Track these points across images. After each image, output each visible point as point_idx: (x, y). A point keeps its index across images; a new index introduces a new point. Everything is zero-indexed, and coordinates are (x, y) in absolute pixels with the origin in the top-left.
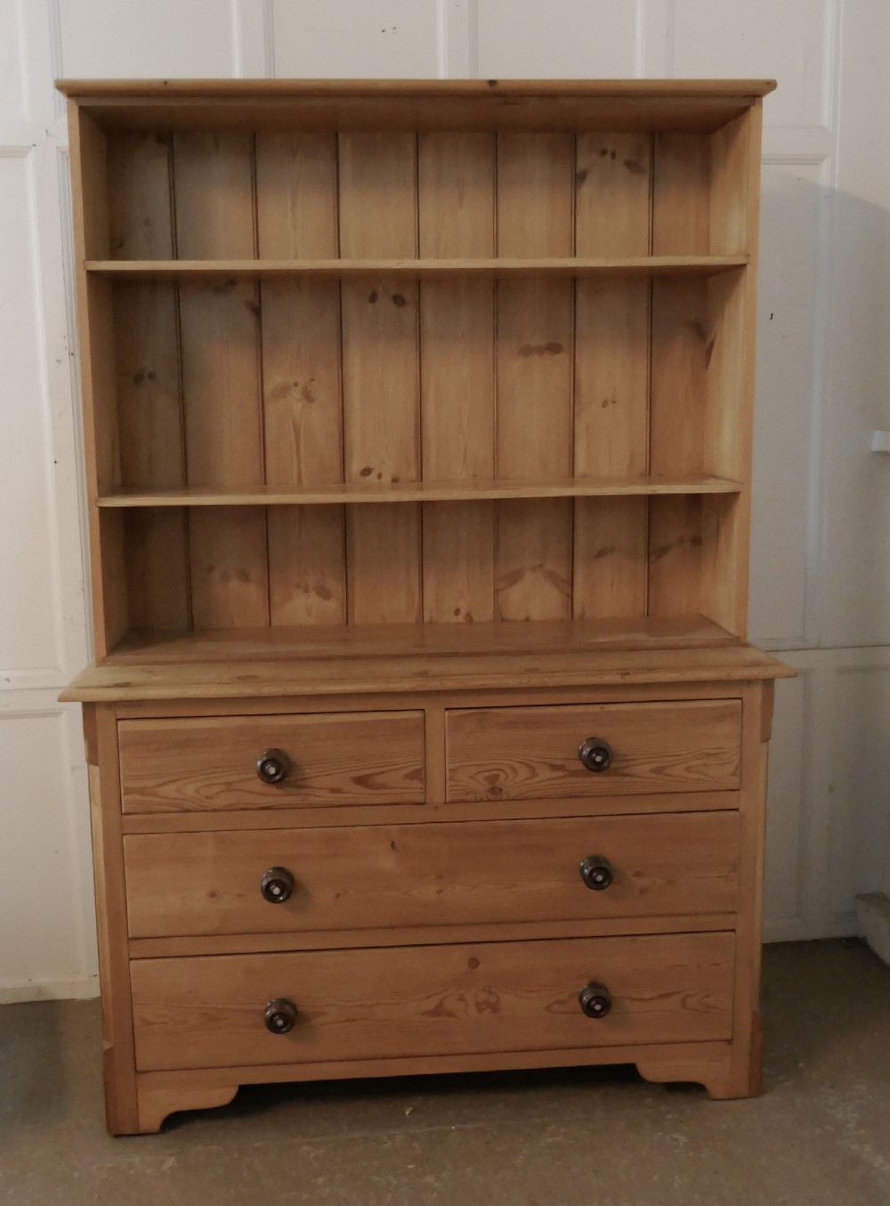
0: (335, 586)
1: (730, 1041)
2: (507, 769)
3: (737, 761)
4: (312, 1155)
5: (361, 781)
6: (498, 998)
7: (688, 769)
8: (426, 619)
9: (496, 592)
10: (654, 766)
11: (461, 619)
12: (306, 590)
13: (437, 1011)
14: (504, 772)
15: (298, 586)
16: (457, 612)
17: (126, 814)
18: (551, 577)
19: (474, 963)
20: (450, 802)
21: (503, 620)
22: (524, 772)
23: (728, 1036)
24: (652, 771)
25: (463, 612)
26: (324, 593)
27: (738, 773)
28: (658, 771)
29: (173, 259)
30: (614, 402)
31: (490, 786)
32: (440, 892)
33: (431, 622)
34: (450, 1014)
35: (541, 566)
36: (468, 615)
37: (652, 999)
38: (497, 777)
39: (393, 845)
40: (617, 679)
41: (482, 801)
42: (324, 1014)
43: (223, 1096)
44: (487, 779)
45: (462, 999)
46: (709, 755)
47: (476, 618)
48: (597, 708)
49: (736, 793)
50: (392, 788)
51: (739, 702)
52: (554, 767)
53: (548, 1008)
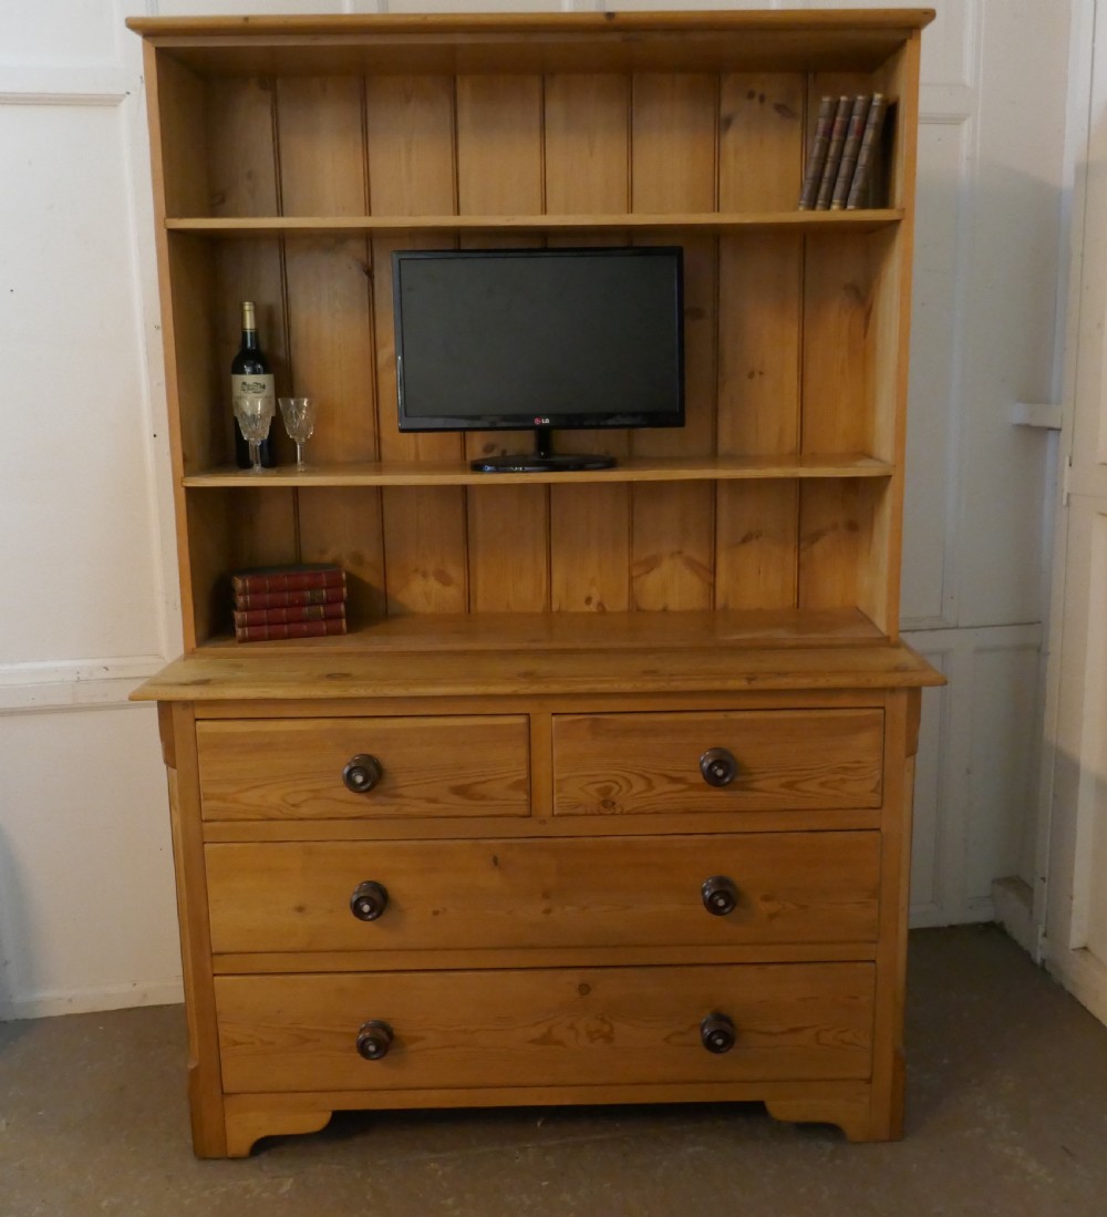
0: (456, 573)
1: (869, 1081)
2: (621, 782)
3: (879, 777)
4: (440, 1173)
5: (460, 791)
6: (612, 1028)
7: (823, 784)
8: (555, 607)
9: (631, 580)
10: (784, 780)
11: (593, 608)
12: (425, 575)
13: (545, 1040)
14: (617, 783)
15: (416, 571)
16: (588, 600)
17: (207, 821)
18: (691, 563)
19: (584, 989)
20: (559, 815)
21: (639, 610)
22: (639, 786)
23: (866, 1074)
24: (783, 786)
25: (595, 601)
26: (444, 579)
27: (880, 790)
28: (790, 785)
29: (278, 215)
30: (761, 373)
31: (602, 798)
32: (548, 911)
33: (559, 612)
34: (559, 1043)
35: (680, 553)
36: (600, 604)
37: (783, 1033)
38: (610, 789)
39: (495, 860)
40: (742, 684)
41: (593, 815)
42: (422, 1039)
43: (317, 1121)
44: (599, 790)
45: (572, 1027)
46: (846, 769)
47: (608, 608)
48: (720, 716)
49: (878, 811)
50: (493, 799)
51: (882, 711)
52: (674, 780)
53: (667, 1039)
